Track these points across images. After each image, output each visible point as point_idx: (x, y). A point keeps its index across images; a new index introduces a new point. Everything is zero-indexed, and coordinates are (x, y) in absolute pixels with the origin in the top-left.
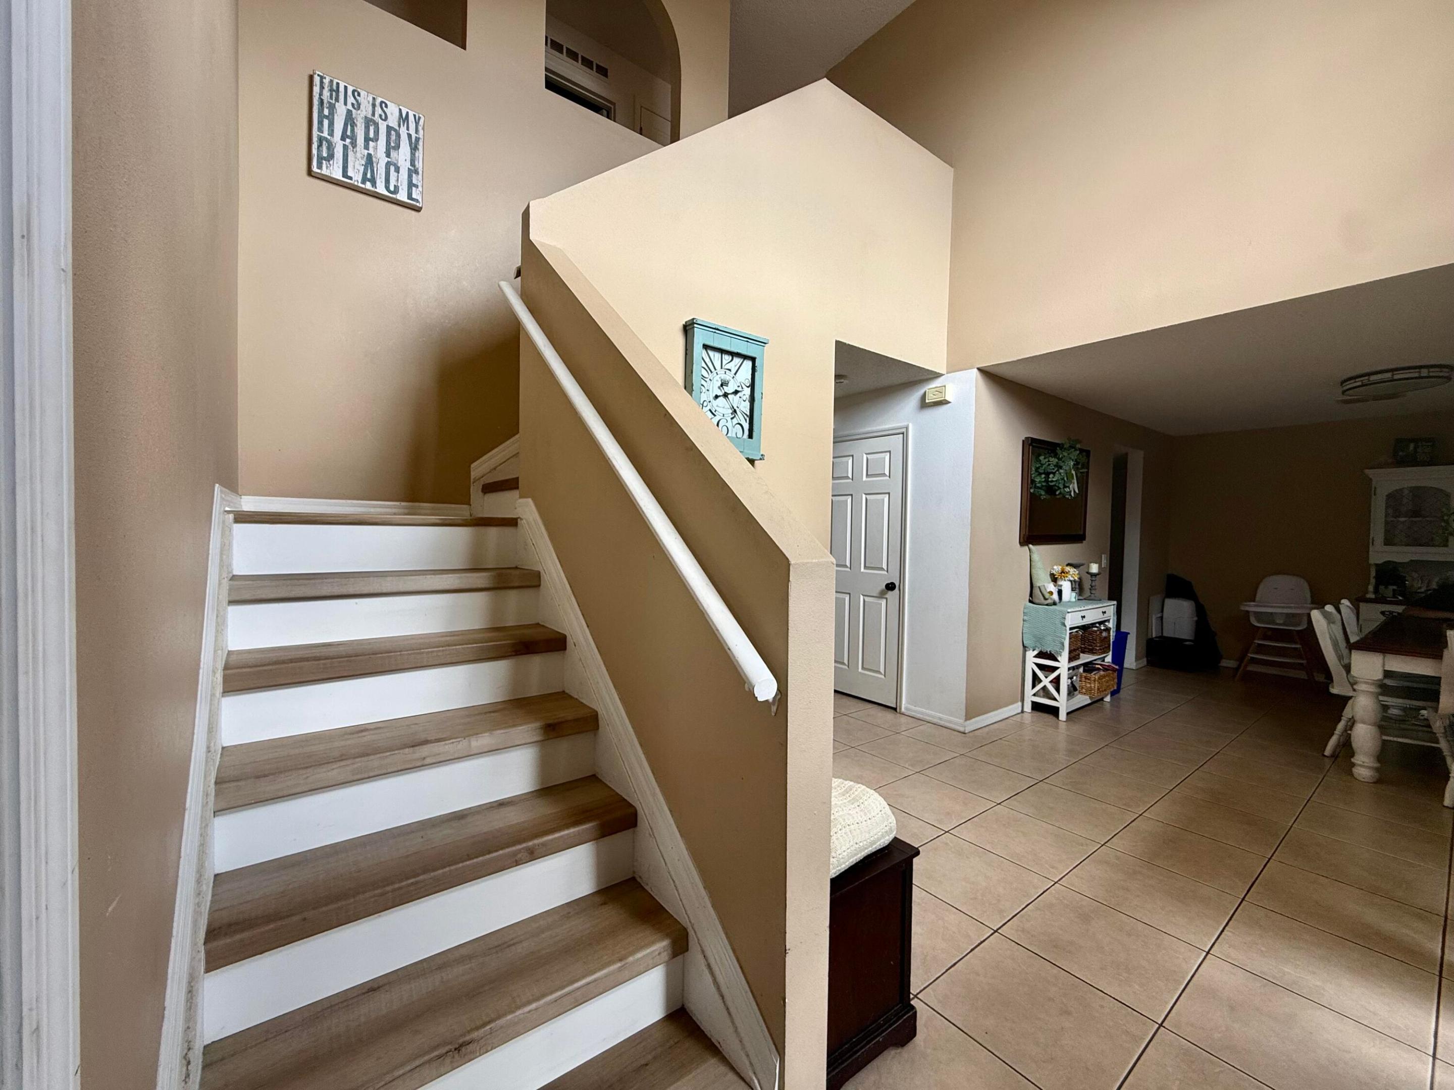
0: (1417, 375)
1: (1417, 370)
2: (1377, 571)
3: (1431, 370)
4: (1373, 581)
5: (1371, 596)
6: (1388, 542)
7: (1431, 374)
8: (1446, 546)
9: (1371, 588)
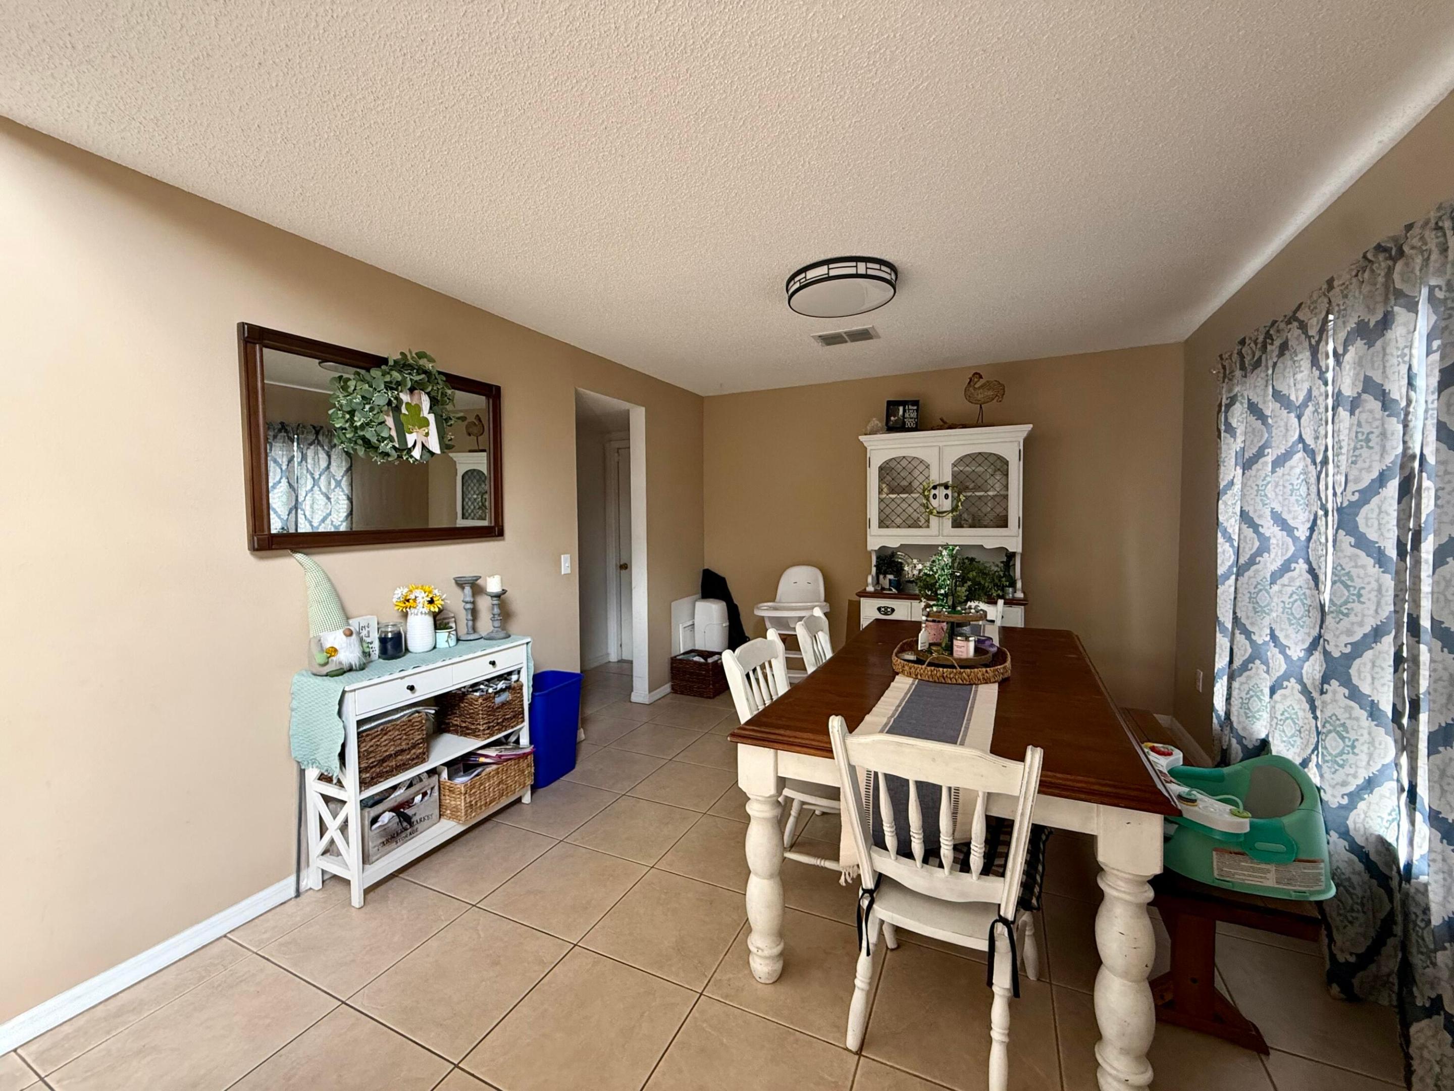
0: (852, 271)
1: (854, 264)
2: (878, 558)
3: (870, 265)
4: (874, 570)
5: (870, 589)
6: (882, 524)
7: (870, 272)
8: (928, 527)
9: (870, 579)
